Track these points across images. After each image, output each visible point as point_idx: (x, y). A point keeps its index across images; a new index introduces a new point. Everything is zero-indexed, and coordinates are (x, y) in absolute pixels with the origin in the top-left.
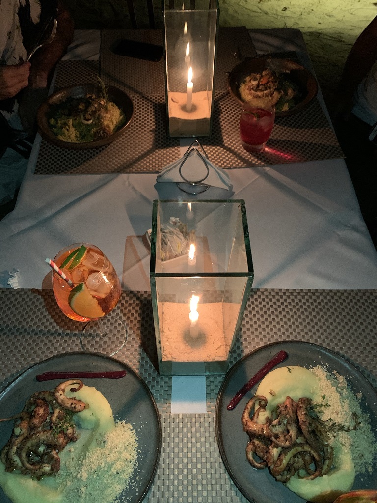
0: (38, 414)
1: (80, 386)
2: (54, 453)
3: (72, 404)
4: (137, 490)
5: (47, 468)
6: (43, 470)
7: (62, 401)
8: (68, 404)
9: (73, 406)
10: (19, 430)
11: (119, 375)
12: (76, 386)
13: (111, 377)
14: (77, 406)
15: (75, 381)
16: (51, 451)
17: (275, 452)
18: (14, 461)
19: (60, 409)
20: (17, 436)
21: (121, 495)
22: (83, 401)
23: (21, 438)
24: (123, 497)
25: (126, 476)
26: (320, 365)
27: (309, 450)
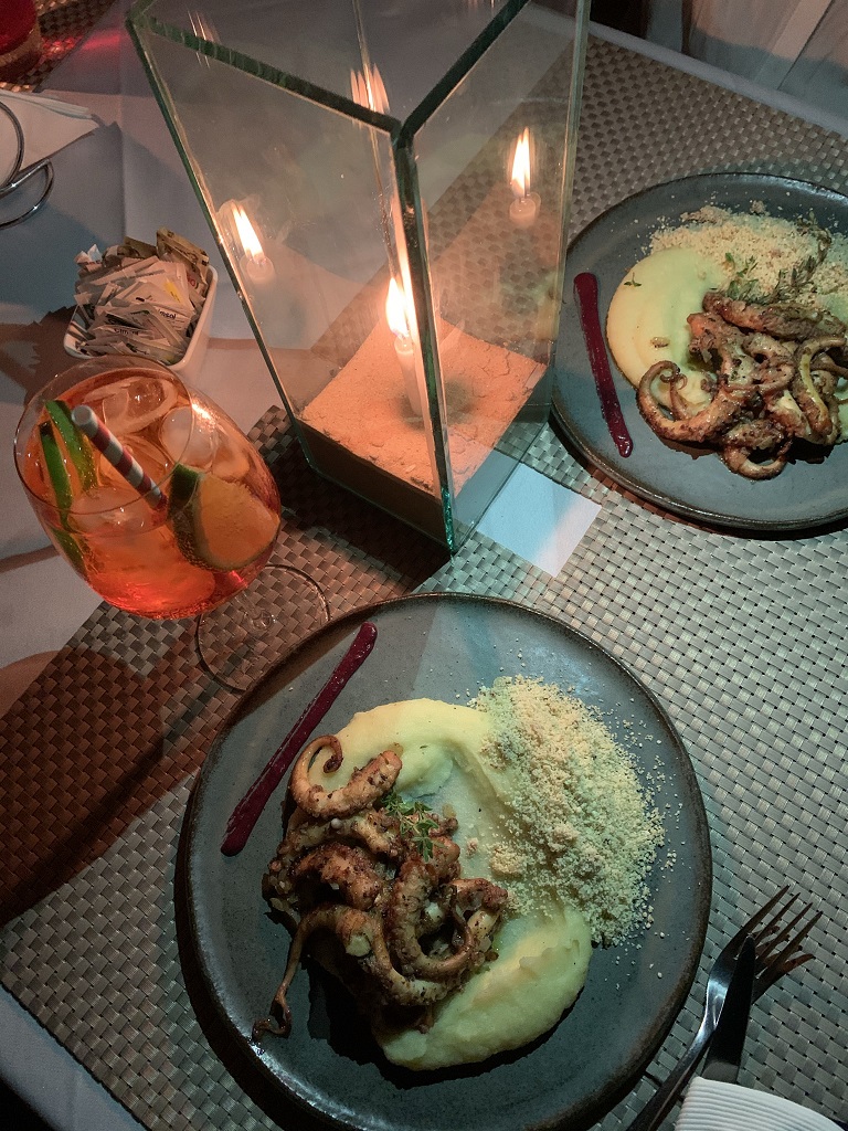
0: (347, 872)
1: (333, 744)
2: (460, 886)
3: (371, 781)
4: (651, 737)
5: (483, 920)
6: (483, 933)
7: (348, 799)
8: (364, 789)
9: (378, 779)
10: (360, 939)
11: (367, 641)
12: (325, 756)
13: (359, 663)
14: (383, 771)
15: (308, 754)
16: (455, 889)
17: (786, 404)
18: (423, 994)
19: (363, 816)
20: (371, 953)
21: (641, 777)
22: (375, 754)
23: (380, 946)
24: (649, 776)
25: (608, 746)
26: (653, 231)
27: (818, 344)
